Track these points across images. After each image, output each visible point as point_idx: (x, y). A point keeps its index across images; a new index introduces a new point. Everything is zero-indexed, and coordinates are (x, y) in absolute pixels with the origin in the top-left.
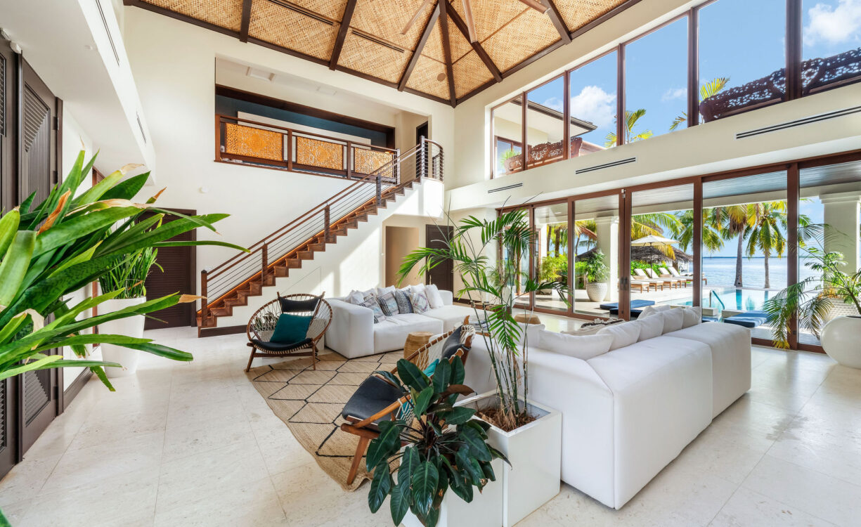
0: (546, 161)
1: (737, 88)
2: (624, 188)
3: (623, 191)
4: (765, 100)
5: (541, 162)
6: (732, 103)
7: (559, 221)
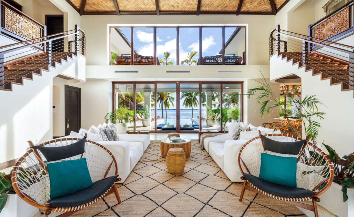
0: (140, 63)
1: (208, 57)
2: (178, 82)
3: (178, 83)
4: (214, 63)
5: (138, 63)
6: (207, 61)
7: (129, 91)
